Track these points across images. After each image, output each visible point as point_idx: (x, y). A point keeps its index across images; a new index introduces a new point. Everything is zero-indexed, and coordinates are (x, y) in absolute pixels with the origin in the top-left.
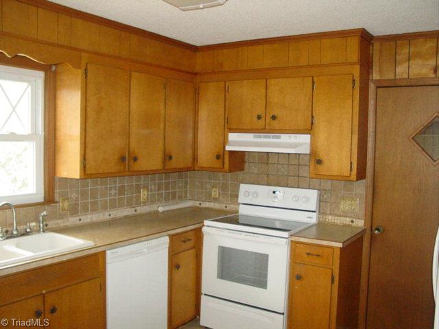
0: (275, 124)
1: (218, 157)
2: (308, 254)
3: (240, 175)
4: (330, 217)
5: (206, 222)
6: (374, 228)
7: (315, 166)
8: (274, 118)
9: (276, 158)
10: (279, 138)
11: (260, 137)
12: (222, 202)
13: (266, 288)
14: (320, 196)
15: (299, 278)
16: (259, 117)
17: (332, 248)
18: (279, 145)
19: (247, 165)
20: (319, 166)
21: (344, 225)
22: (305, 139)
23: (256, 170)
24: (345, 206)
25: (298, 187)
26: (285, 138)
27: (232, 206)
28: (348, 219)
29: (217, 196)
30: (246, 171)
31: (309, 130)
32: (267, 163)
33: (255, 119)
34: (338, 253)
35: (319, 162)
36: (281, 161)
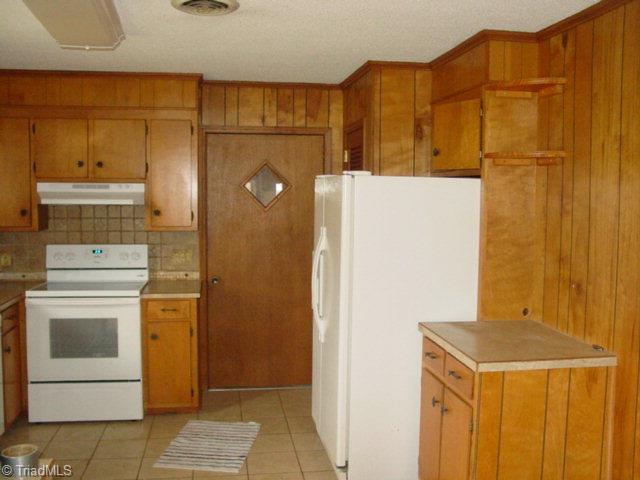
0: (101, 172)
1: (23, 213)
2: (163, 310)
3: (43, 235)
4: (162, 273)
5: (28, 293)
6: (210, 279)
7: (152, 218)
8: (100, 164)
9: (92, 210)
10: (108, 187)
11: (82, 187)
12: (17, 270)
13: (116, 356)
14: (150, 250)
15: (154, 337)
16: (81, 164)
17: (189, 300)
18: (107, 196)
19: (51, 221)
20: (157, 217)
21: (179, 280)
22: (139, 188)
23: (64, 228)
24: (178, 259)
25: (122, 243)
26: (114, 188)
27: (32, 274)
28: (182, 273)
29: (10, 264)
30: (50, 229)
31: (144, 179)
32: (80, 218)
33: (75, 166)
34: (195, 304)
35: (158, 213)
36: (98, 214)
